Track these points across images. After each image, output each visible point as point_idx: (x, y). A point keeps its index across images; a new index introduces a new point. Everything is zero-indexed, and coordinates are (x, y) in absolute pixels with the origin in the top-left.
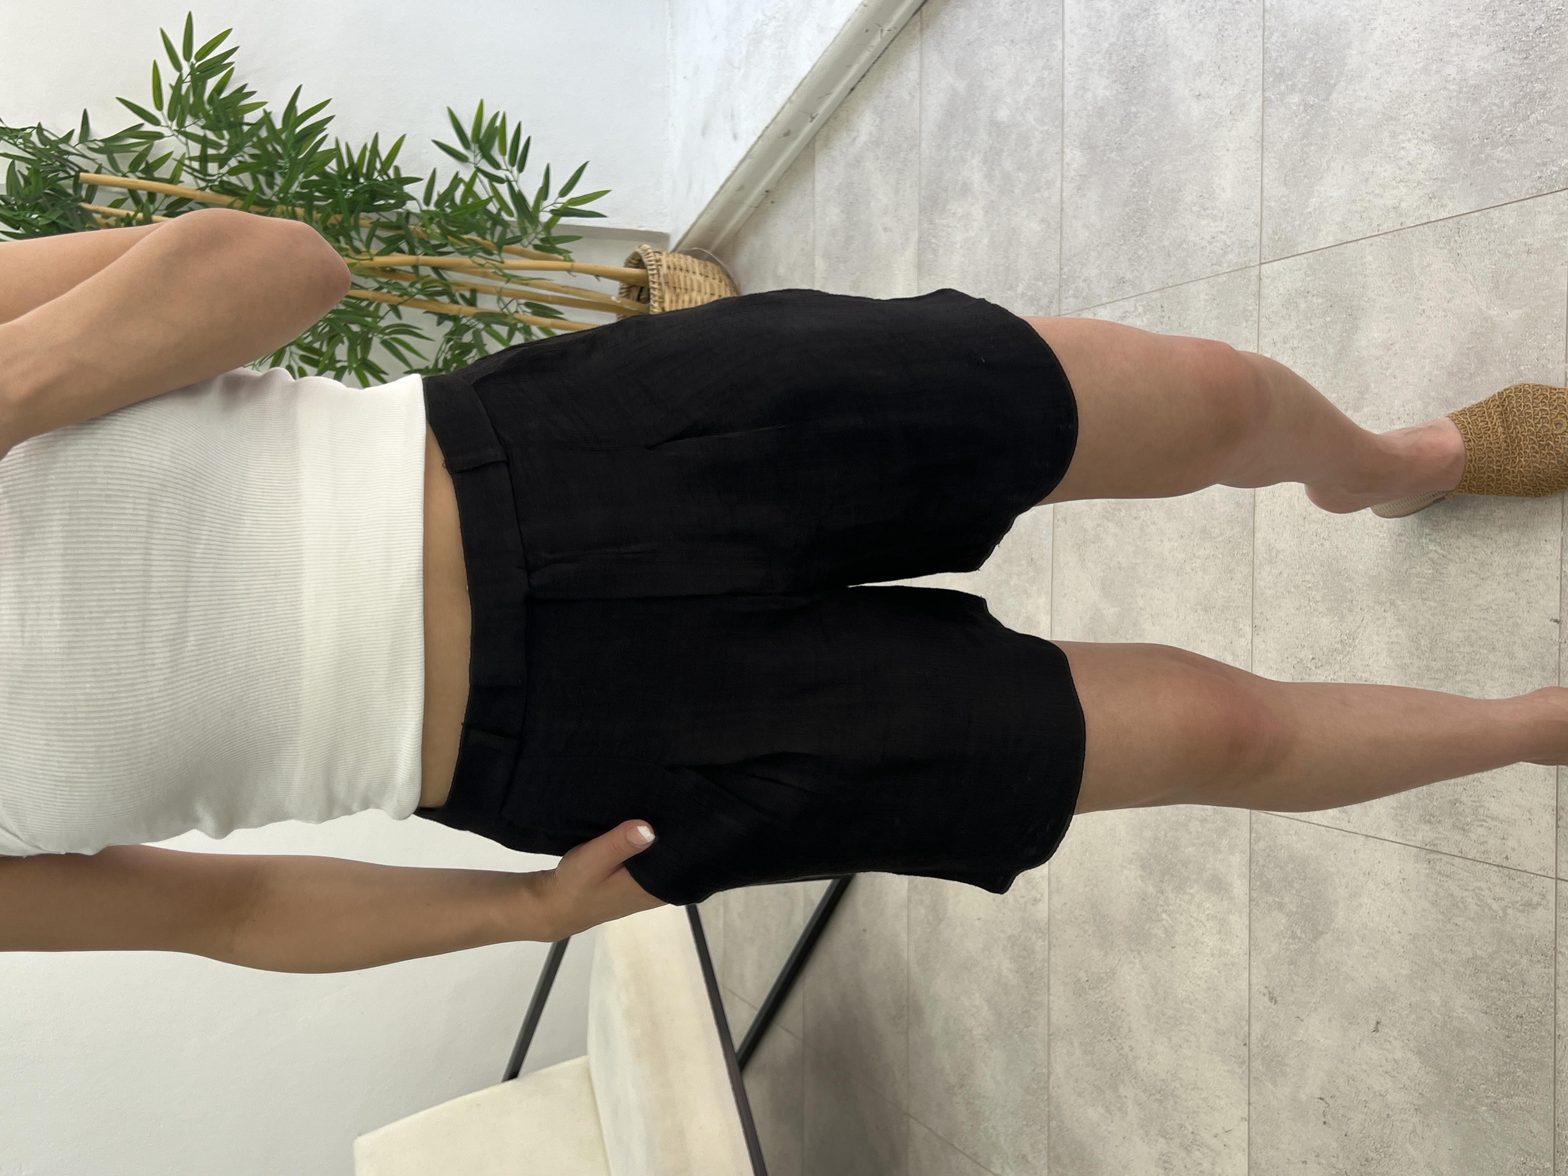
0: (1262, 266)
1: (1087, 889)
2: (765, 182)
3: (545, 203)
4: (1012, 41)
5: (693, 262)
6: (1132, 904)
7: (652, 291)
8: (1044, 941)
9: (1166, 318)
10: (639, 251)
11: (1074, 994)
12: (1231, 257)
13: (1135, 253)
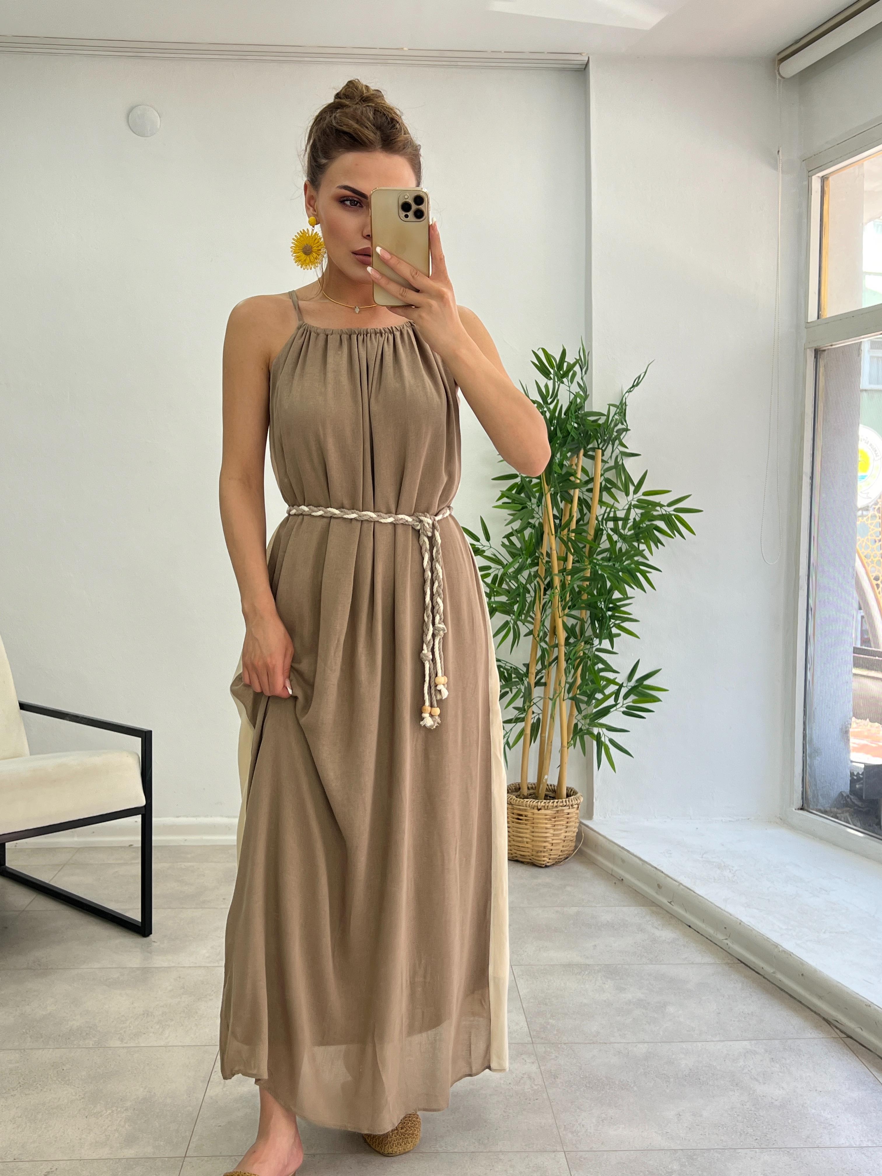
0: (563, 1153)
1: (129, 1068)
2: (627, 876)
3: (604, 730)
4: (719, 1013)
5: (574, 832)
6: (118, 1093)
7: (552, 801)
8: (92, 1044)
9: (529, 1102)
10: (578, 795)
11: (54, 1063)
12: (570, 1135)
13: (574, 1084)
